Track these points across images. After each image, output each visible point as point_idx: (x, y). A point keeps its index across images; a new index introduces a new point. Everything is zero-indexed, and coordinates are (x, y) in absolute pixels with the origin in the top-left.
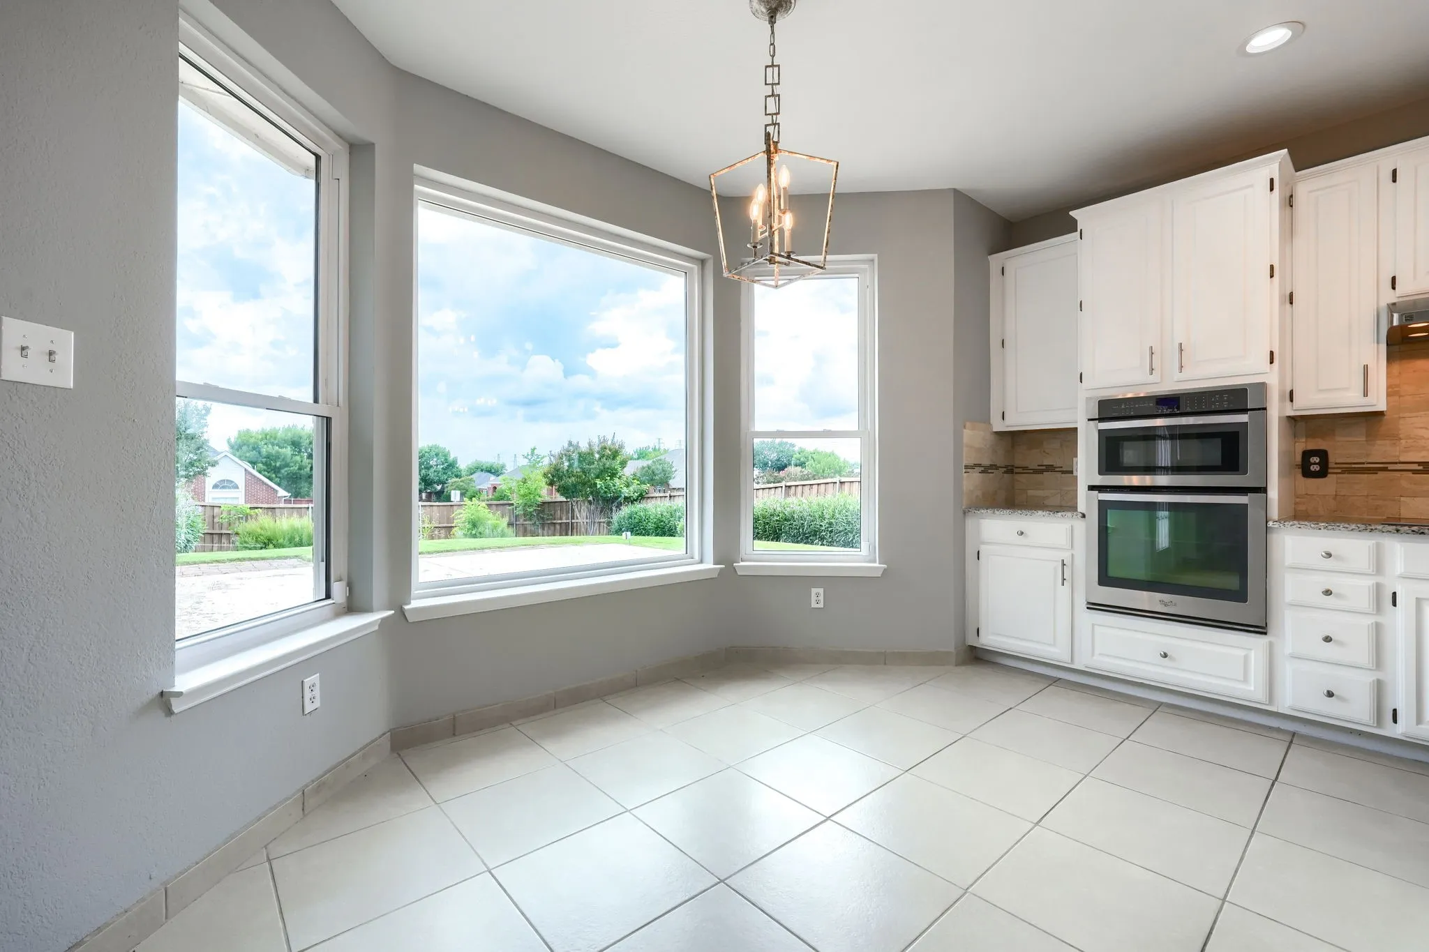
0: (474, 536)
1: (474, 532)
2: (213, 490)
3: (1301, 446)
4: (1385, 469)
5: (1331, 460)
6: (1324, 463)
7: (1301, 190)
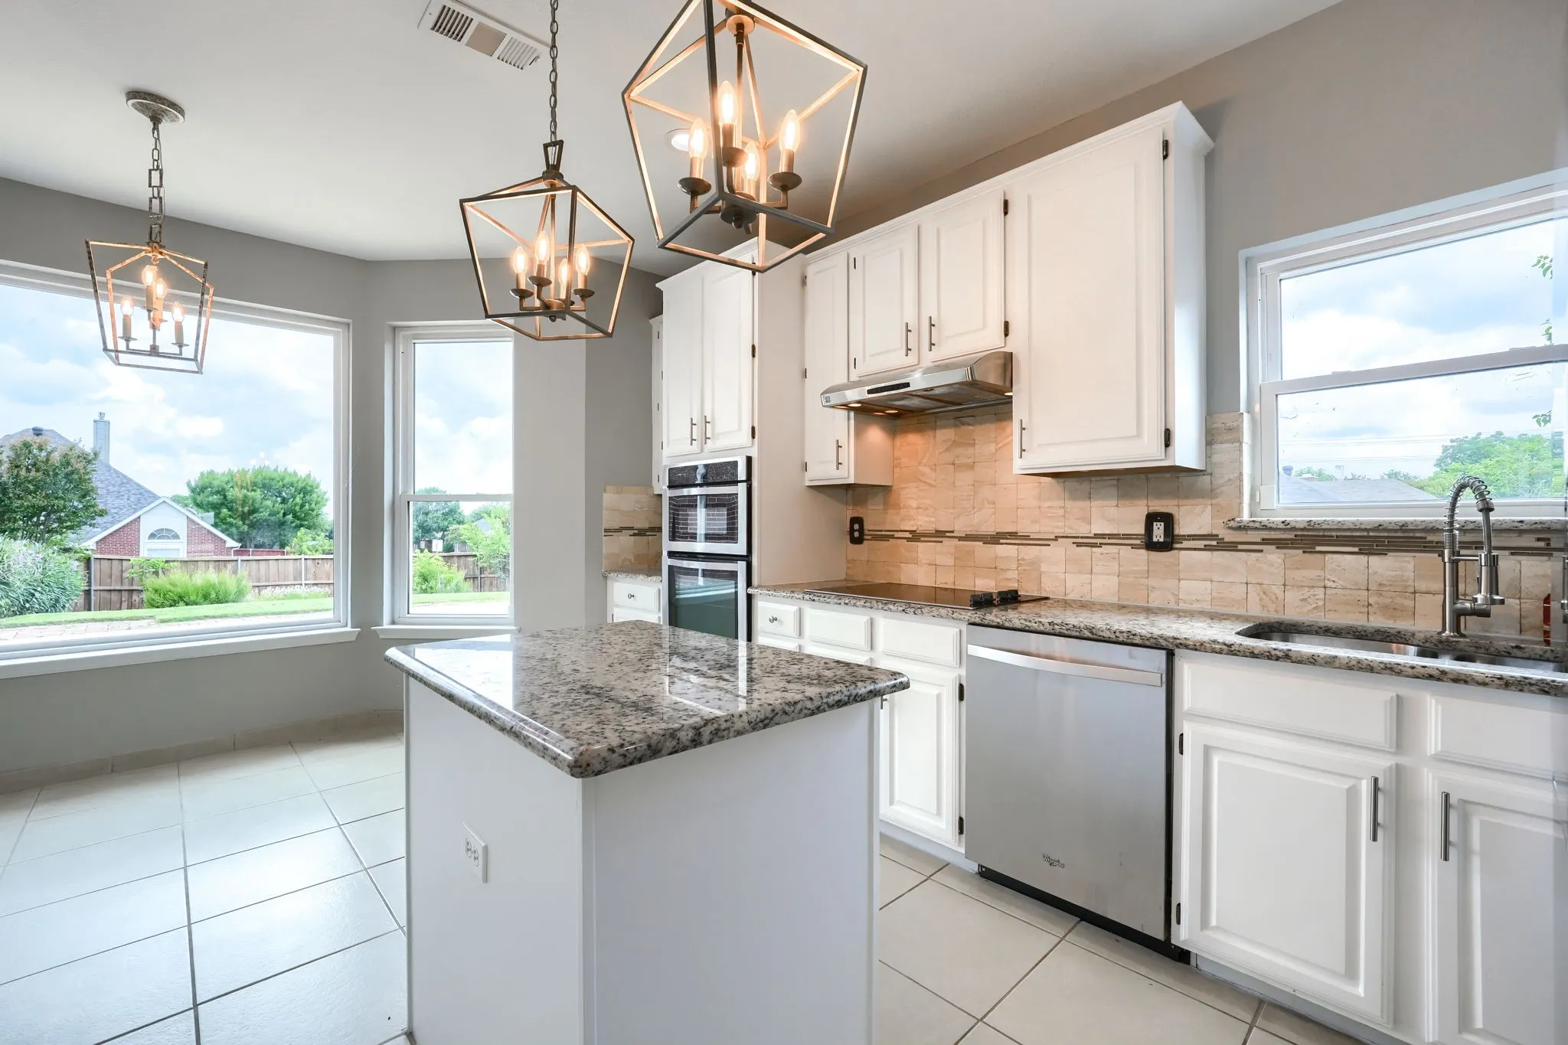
0: (425, 591)
1: (424, 587)
2: (150, 540)
3: (850, 513)
4: (892, 537)
5: (865, 528)
6: (861, 530)
7: (811, 271)
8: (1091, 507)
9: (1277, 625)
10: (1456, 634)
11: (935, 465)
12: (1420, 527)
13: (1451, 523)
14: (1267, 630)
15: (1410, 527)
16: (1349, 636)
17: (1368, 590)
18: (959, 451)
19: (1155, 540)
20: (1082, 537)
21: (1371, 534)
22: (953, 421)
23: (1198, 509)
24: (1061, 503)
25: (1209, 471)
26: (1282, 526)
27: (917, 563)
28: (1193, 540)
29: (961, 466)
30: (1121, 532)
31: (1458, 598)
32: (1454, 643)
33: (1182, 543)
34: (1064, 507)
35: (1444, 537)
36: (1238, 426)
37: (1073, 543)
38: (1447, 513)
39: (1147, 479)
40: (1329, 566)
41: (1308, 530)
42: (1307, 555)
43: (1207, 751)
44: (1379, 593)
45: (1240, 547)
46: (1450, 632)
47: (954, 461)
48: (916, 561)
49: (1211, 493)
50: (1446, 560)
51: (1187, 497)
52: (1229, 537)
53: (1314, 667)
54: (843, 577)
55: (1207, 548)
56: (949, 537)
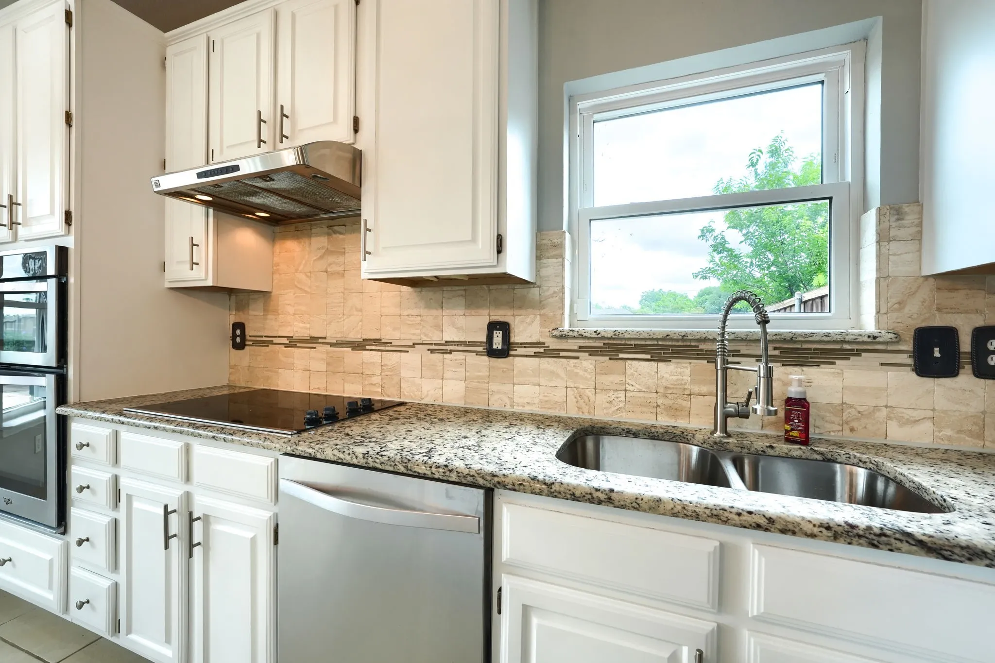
3: (233, 319)
4: (272, 343)
5: (247, 333)
6: (243, 336)
7: (170, 52)
8: (443, 316)
9: (590, 429)
10: (725, 435)
11: (310, 272)
12: (696, 337)
13: (723, 334)
14: (582, 434)
15: (689, 337)
16: (645, 437)
17: (657, 392)
18: (331, 259)
19: (495, 347)
20: (435, 344)
21: (660, 343)
22: (326, 230)
23: (528, 320)
24: (416, 311)
25: (538, 284)
26: (594, 335)
27: (293, 369)
28: (525, 347)
29: (333, 274)
30: (468, 340)
31: (726, 403)
32: (725, 444)
33: (516, 350)
34: (420, 316)
35: (717, 346)
36: (561, 242)
37: (428, 350)
38: (720, 324)
39: (489, 290)
40: (629, 372)
41: (614, 339)
42: (612, 361)
43: (526, 611)
44: (665, 396)
45: (562, 354)
46: (720, 432)
47: (326, 268)
48: (291, 367)
49: (539, 305)
50: (719, 368)
51: (520, 308)
52: (553, 344)
53: (638, 512)
54: (225, 382)
55: (536, 355)
56: (322, 343)
